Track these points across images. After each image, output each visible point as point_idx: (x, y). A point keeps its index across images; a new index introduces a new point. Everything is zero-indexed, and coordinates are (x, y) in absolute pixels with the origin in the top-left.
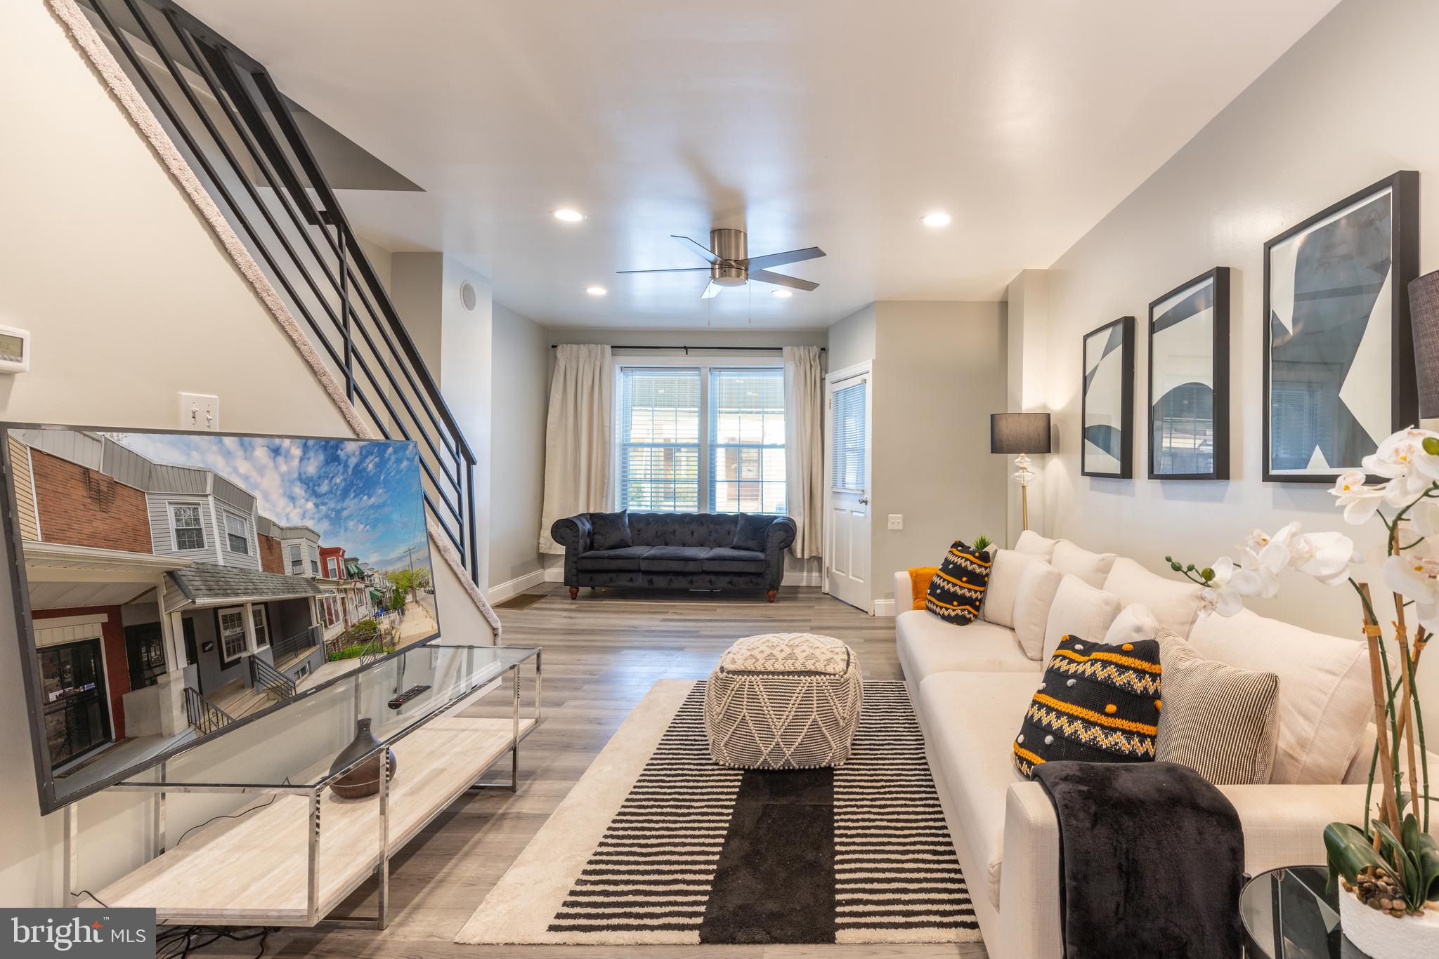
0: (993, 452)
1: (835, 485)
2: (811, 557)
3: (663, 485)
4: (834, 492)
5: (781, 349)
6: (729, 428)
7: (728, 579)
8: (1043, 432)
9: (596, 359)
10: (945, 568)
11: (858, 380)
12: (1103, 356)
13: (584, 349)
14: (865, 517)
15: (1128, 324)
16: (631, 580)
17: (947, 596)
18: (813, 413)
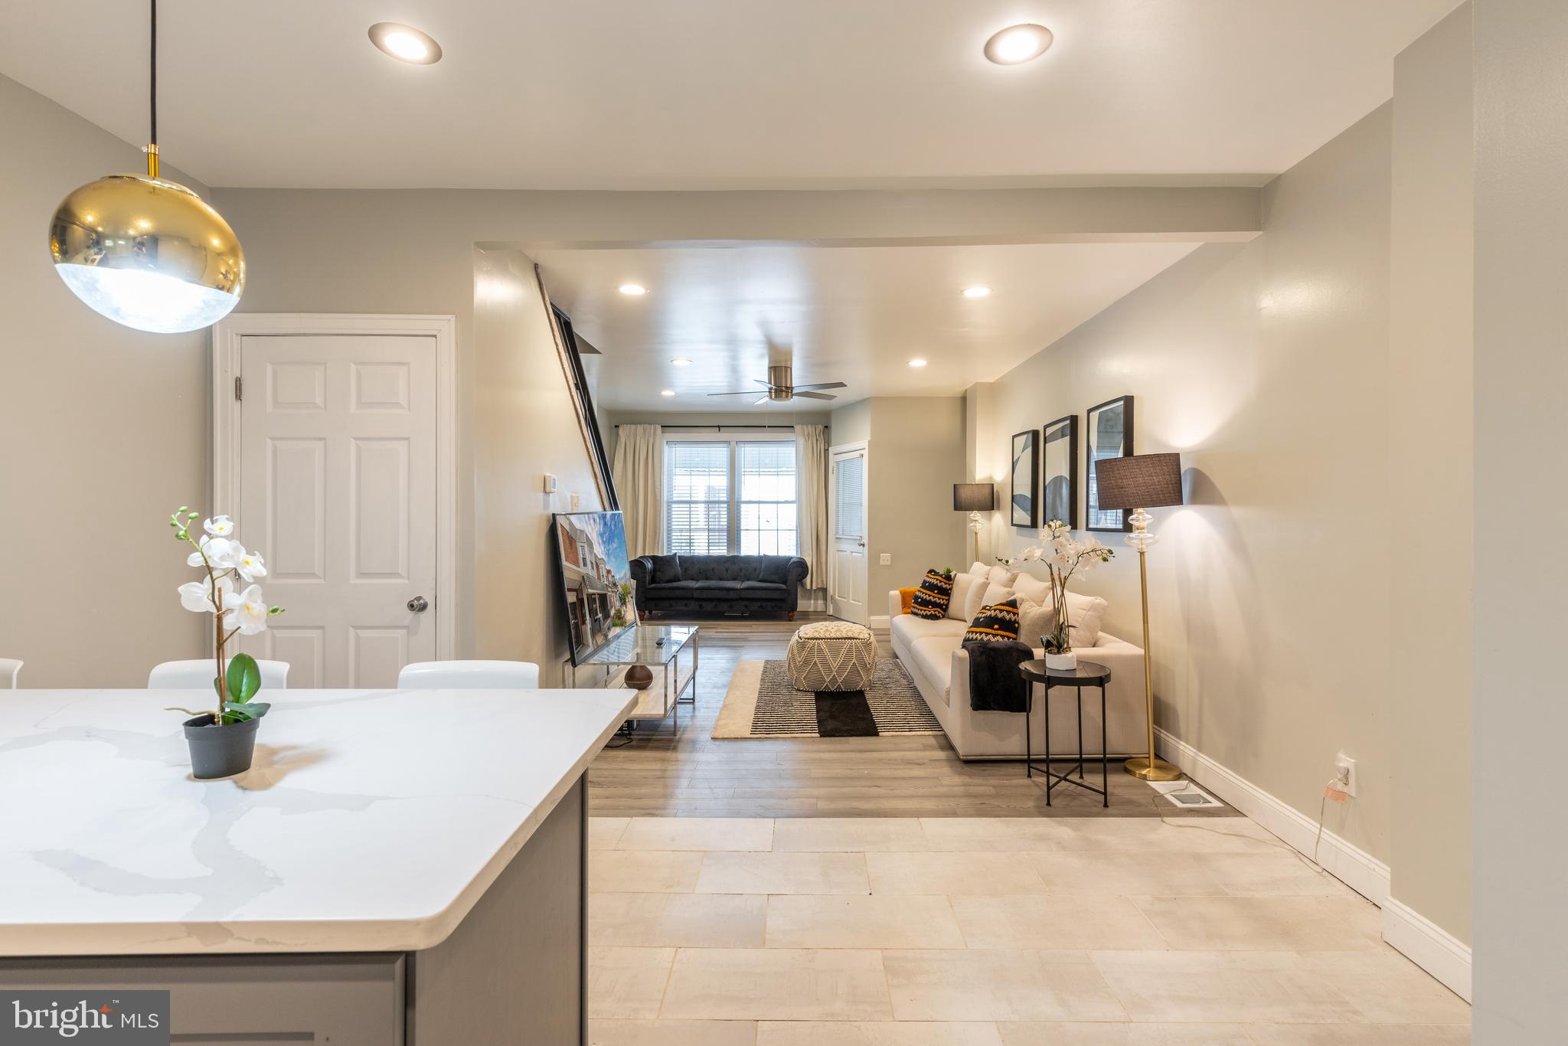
0: (956, 509)
1: (837, 532)
2: (818, 589)
3: (717, 534)
4: (837, 538)
5: (793, 427)
6: (751, 487)
7: (759, 604)
8: (989, 497)
9: (650, 436)
10: (924, 586)
11: (857, 454)
12: (1023, 451)
13: (640, 428)
14: (863, 556)
15: (1035, 434)
16: (686, 605)
17: (925, 603)
18: (818, 476)
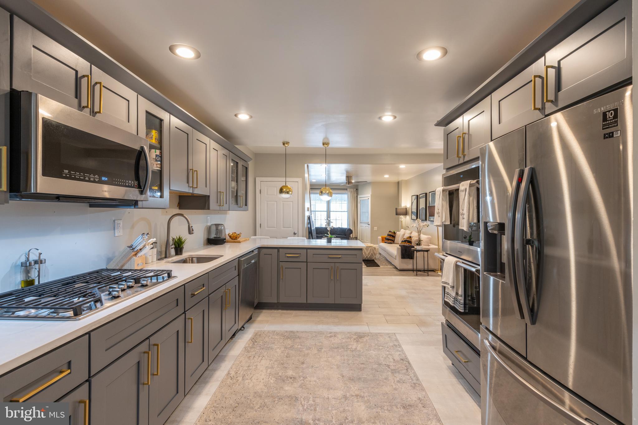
0: (396, 215)
3: (324, 221)
4: (360, 222)
5: (347, 189)
6: (333, 207)
8: (405, 212)
10: (388, 235)
11: (367, 198)
12: (414, 200)
14: (369, 227)
15: (417, 196)
17: (388, 240)
18: (354, 204)
